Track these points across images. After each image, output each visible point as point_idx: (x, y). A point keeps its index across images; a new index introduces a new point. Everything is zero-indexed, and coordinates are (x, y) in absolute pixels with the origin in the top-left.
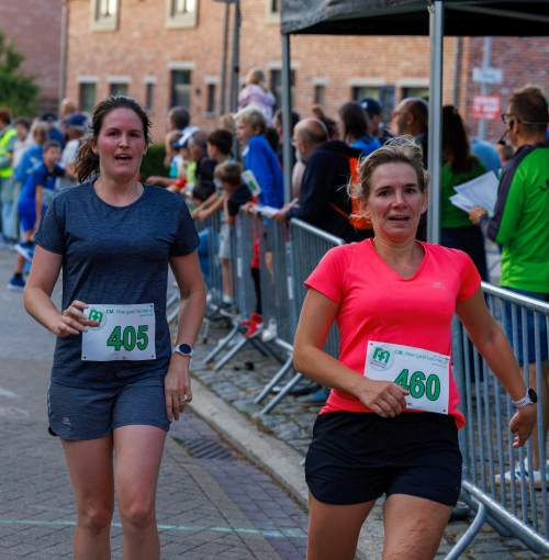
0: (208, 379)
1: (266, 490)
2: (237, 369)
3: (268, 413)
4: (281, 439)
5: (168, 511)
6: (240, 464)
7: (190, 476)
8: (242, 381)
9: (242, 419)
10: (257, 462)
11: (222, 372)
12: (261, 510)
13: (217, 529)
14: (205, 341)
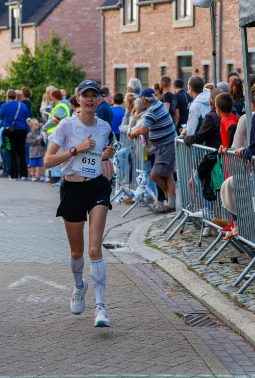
0: (201, 271)
1: (238, 347)
2: (221, 263)
3: (242, 293)
4: (250, 311)
5: (169, 365)
6: (222, 330)
7: (186, 339)
8: (225, 271)
9: (224, 298)
10: (233, 328)
11: (210, 265)
12: (235, 361)
13: (203, 375)
14: (200, 245)
